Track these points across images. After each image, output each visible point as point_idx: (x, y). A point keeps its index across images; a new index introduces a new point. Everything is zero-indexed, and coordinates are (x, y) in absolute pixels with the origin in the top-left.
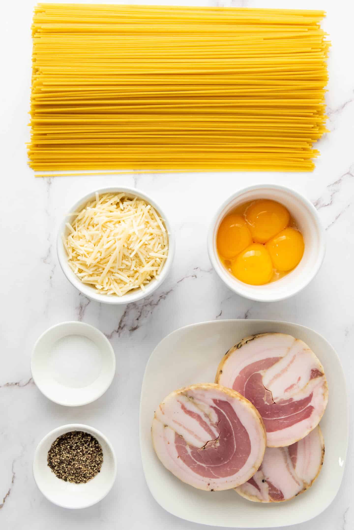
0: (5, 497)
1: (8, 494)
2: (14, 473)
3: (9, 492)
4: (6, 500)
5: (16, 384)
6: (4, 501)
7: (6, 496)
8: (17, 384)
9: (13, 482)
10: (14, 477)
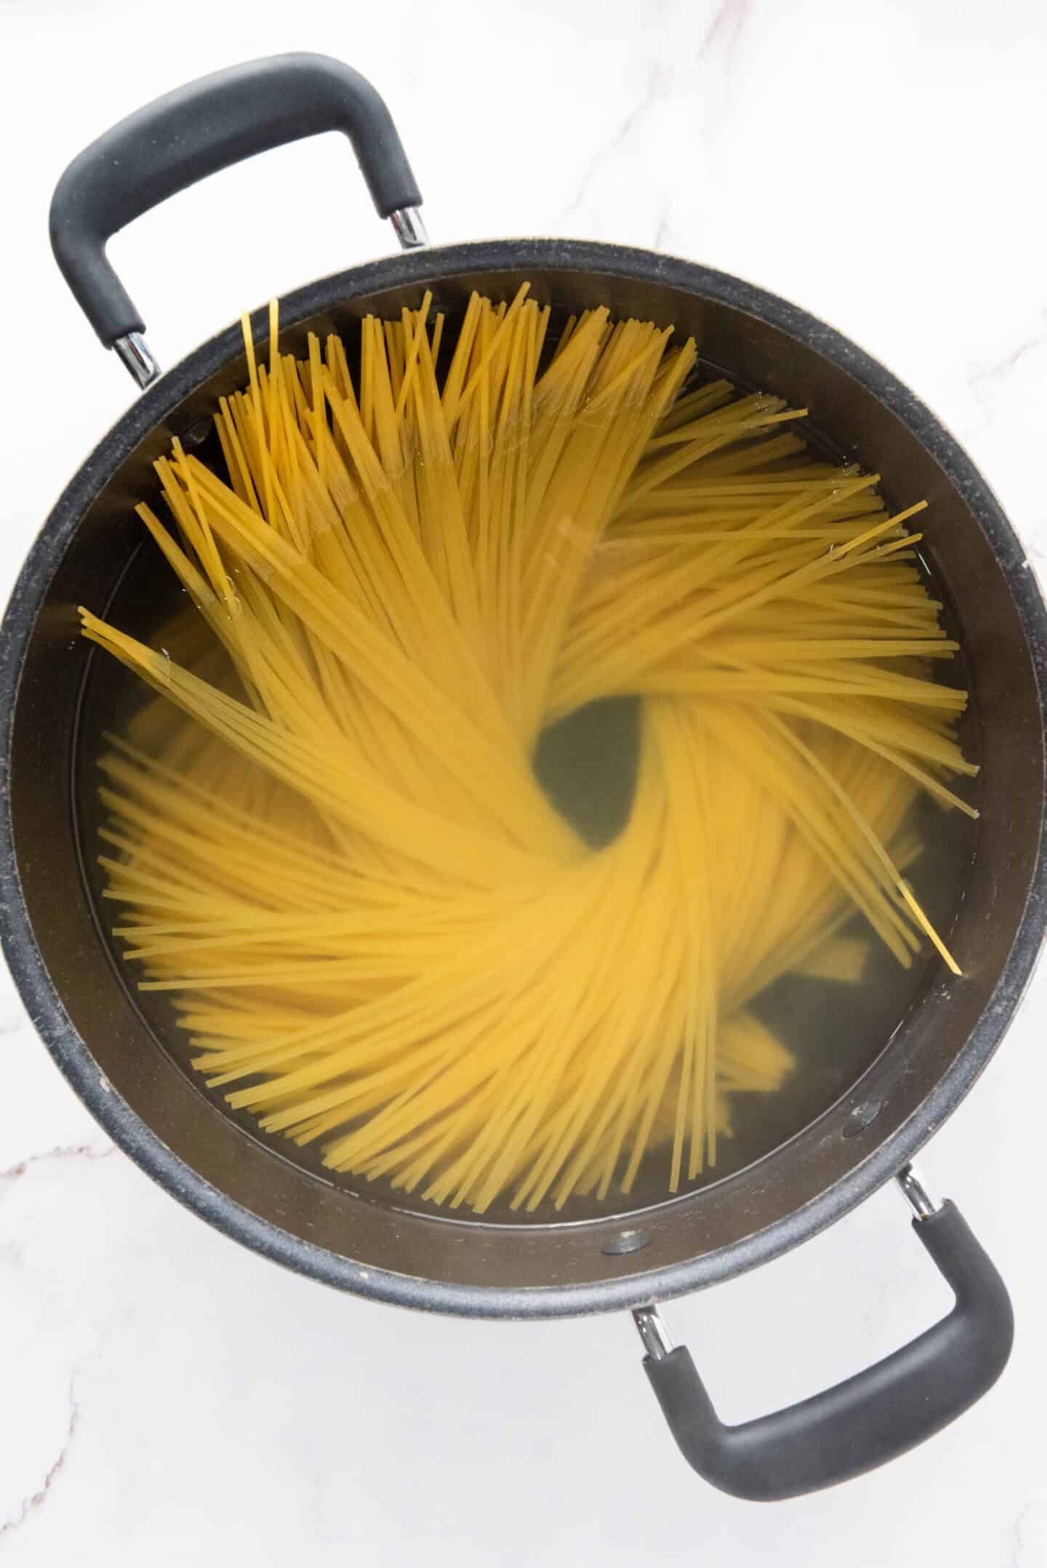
0: (49, 1472)
1: (60, 1463)
2: (76, 1405)
3: (61, 1460)
4: (53, 1483)
5: (81, 1150)
6: (48, 1484)
7: (54, 1470)
8: (85, 1152)
9: (72, 1430)
10: (75, 1415)
